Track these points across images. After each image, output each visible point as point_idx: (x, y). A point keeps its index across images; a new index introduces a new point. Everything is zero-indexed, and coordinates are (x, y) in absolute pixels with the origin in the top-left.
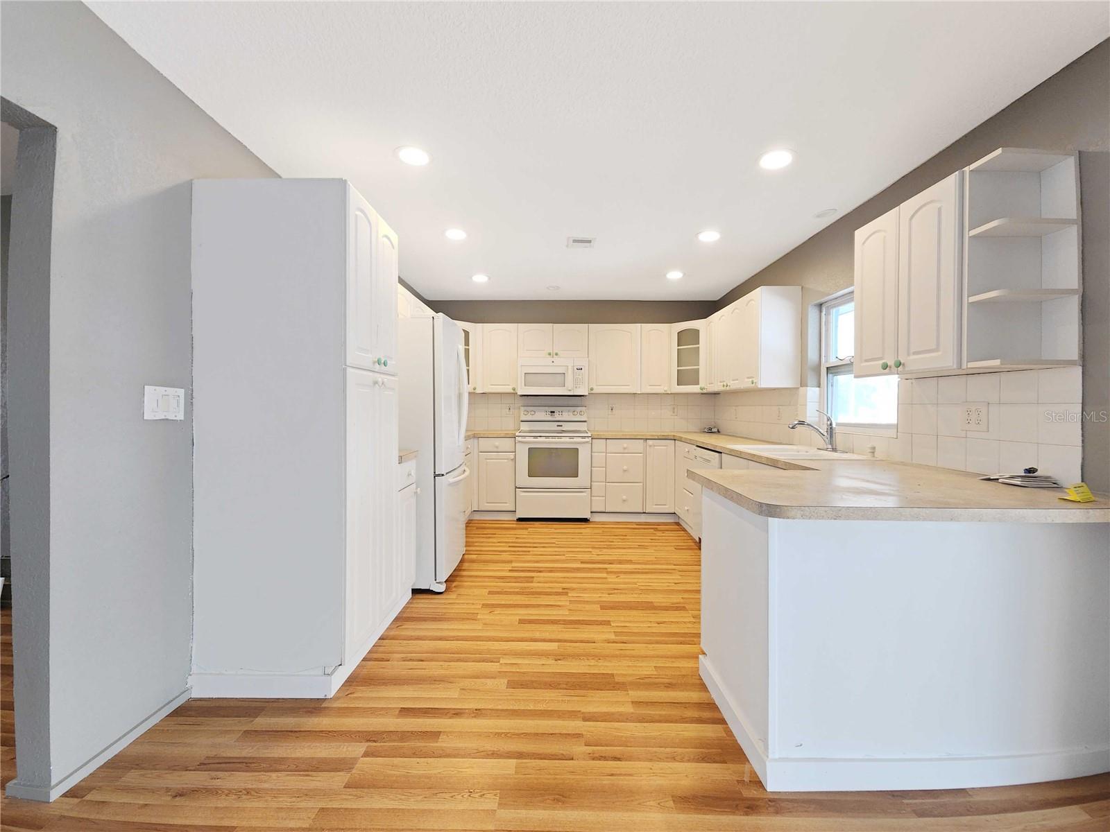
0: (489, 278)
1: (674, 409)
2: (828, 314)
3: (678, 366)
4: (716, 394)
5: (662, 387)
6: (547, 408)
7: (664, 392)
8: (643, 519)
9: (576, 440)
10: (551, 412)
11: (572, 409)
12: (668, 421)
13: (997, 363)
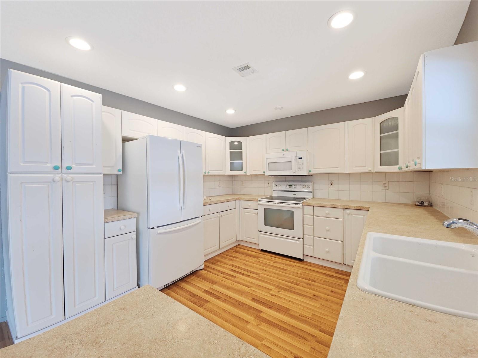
0: (236, 111)
3: (381, 150)
4: (429, 172)
5: (367, 168)
6: (287, 183)
8: (344, 268)
9: (292, 205)
10: (290, 186)
11: (304, 183)
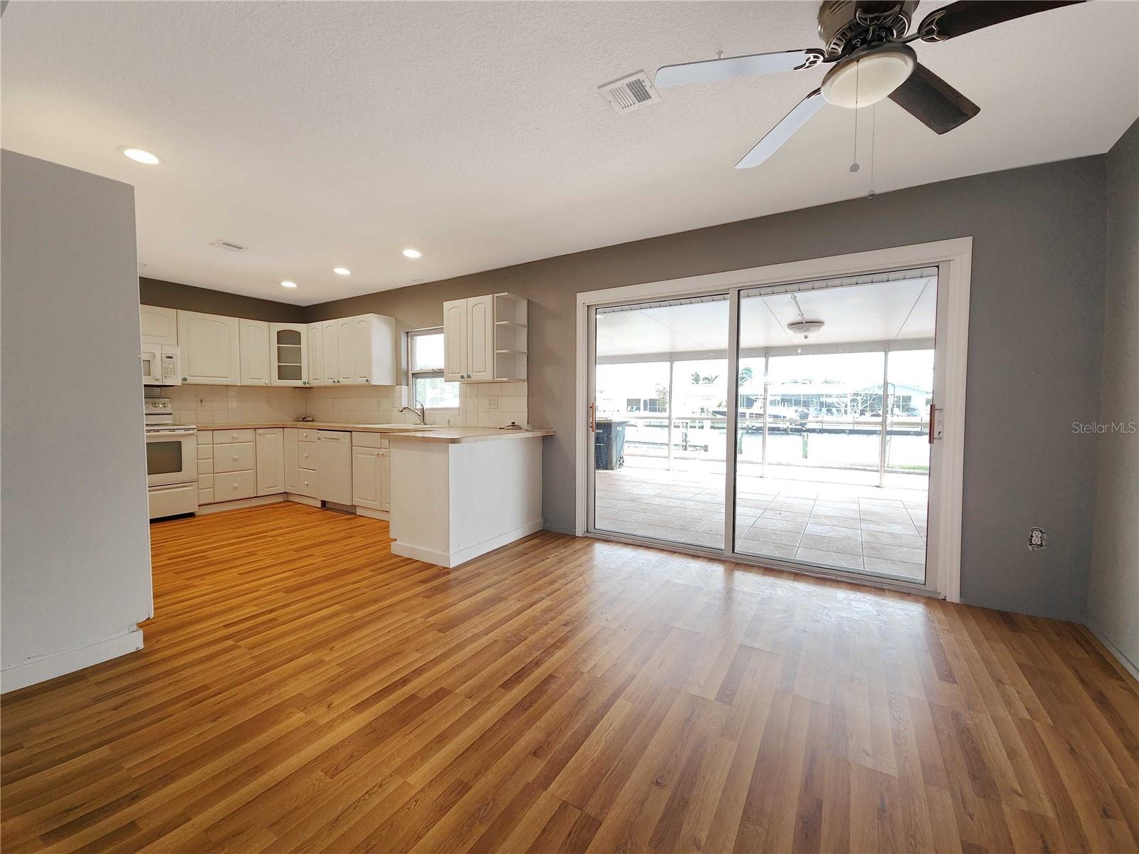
1: (269, 401)
2: (412, 339)
3: (278, 362)
5: (262, 380)
7: (264, 385)
8: (254, 503)
9: (175, 433)
12: (262, 411)
13: (506, 379)
